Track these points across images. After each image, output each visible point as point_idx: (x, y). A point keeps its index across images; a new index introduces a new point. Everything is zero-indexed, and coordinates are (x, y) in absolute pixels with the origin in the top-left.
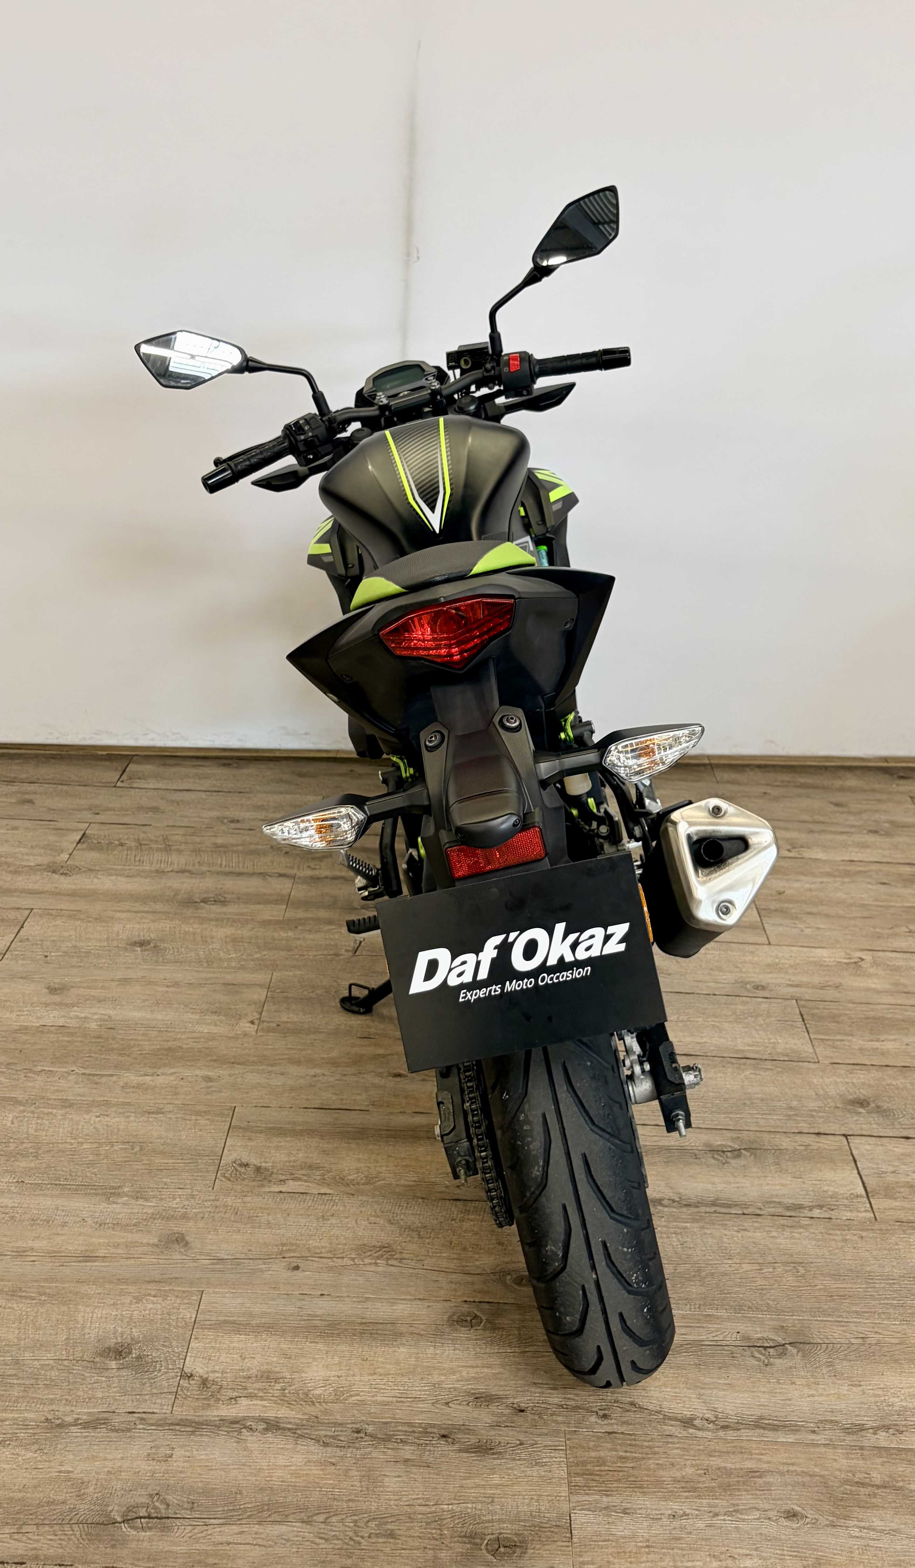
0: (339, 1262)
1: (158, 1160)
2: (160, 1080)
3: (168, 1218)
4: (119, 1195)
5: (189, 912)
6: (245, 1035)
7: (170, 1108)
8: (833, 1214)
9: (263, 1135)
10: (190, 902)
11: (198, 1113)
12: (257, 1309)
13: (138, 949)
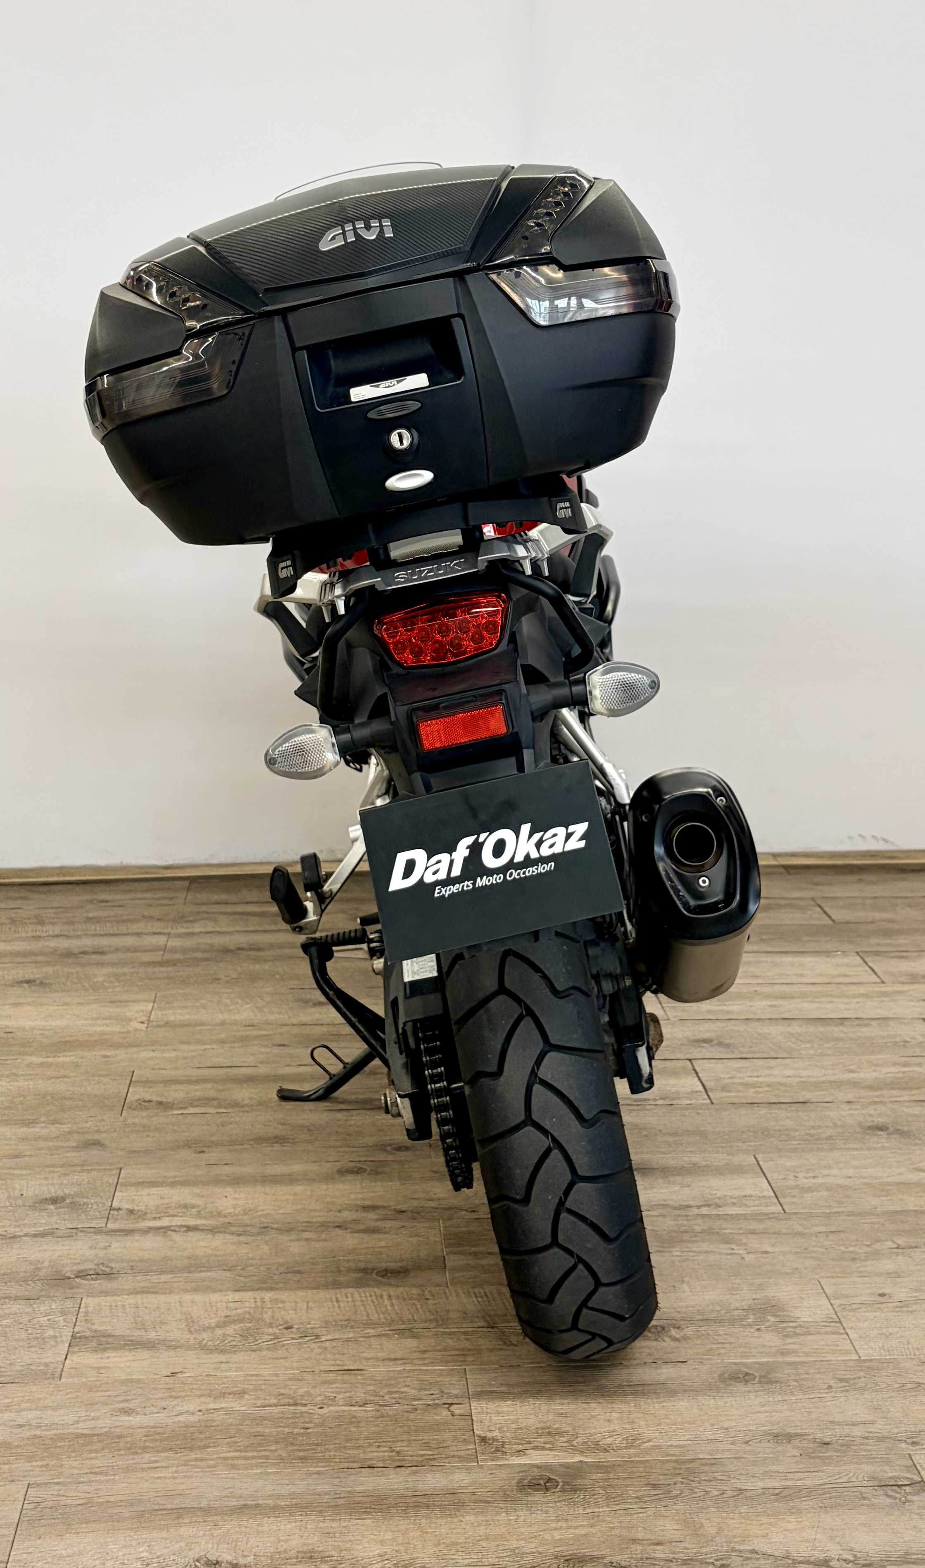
0: (241, 1147)
1: (69, 1103)
2: (61, 1059)
3: (84, 1133)
4: (37, 1123)
5: (70, 960)
6: (136, 1030)
7: (75, 1074)
8: (674, 1102)
9: (162, 1085)
10: (69, 954)
11: (101, 1076)
12: (172, 1174)
13: (25, 985)
